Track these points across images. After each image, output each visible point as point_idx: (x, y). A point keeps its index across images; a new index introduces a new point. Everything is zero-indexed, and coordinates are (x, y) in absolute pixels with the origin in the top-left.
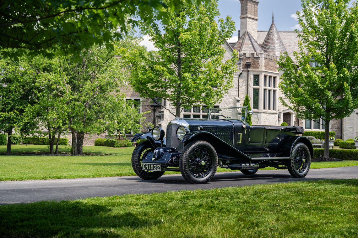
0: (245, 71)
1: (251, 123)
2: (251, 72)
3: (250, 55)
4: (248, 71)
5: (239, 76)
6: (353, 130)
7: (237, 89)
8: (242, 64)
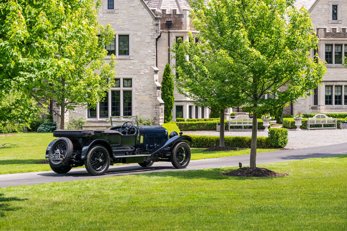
0: (166, 32)
1: (174, 99)
2: (172, 33)
3: (171, 11)
4: (169, 32)
5: (157, 40)
6: (306, 103)
7: (155, 57)
8: (160, 25)
